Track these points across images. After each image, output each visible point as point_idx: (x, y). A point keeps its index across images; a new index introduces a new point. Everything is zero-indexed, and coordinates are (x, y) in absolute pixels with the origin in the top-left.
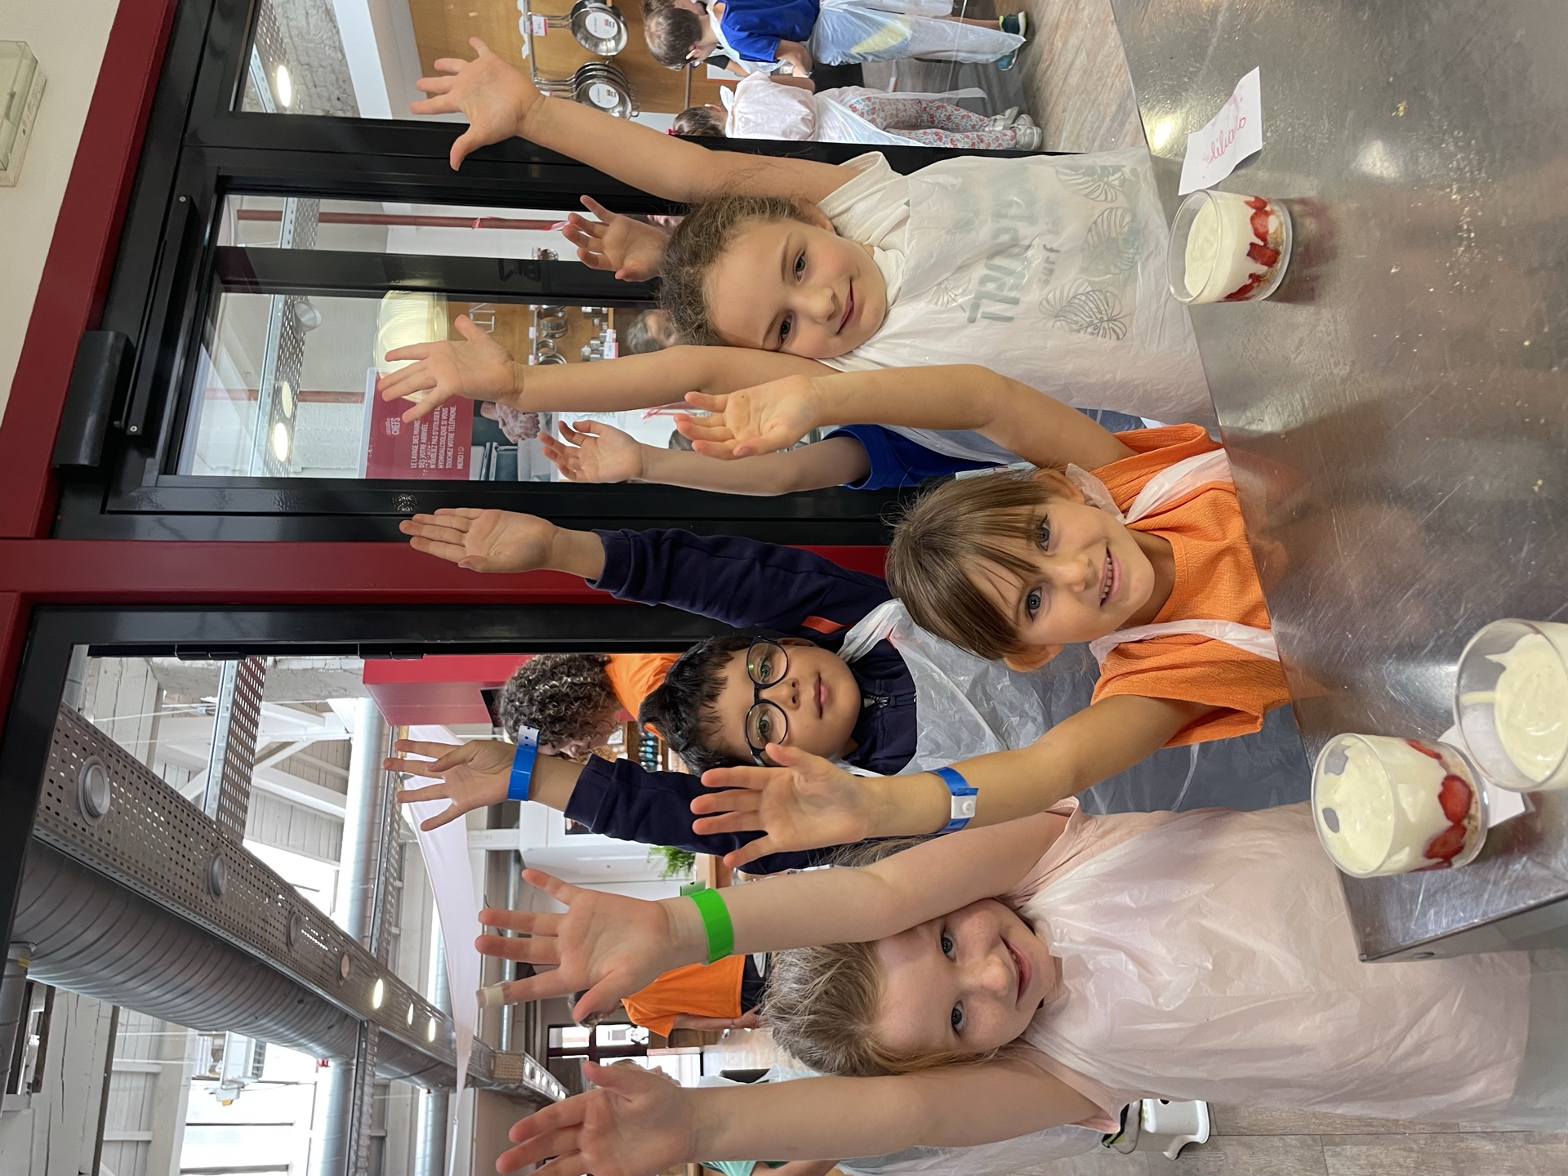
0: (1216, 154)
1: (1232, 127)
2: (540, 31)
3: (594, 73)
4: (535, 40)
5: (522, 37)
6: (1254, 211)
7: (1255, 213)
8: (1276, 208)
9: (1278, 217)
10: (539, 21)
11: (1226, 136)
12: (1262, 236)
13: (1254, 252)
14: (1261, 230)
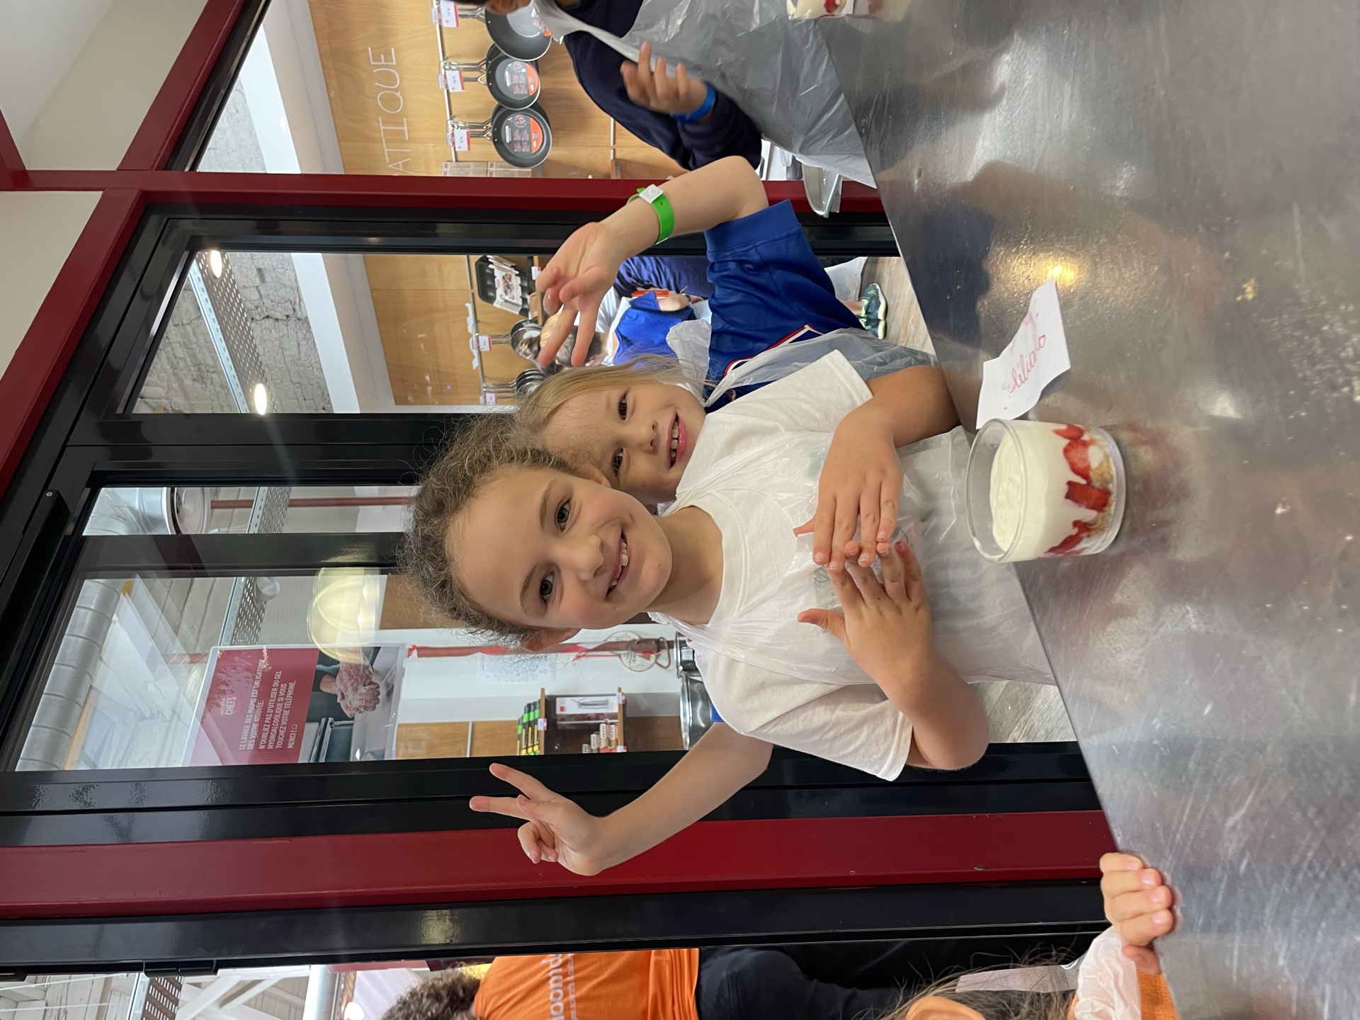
0: (1018, 381)
1: (1032, 349)
2: (485, 347)
3: (532, 377)
4: (483, 354)
5: (472, 353)
6: (1066, 442)
7: (1070, 444)
8: (1097, 437)
9: (1101, 447)
10: (484, 339)
11: (1026, 360)
12: (1084, 473)
13: (1074, 493)
14: (1080, 465)
